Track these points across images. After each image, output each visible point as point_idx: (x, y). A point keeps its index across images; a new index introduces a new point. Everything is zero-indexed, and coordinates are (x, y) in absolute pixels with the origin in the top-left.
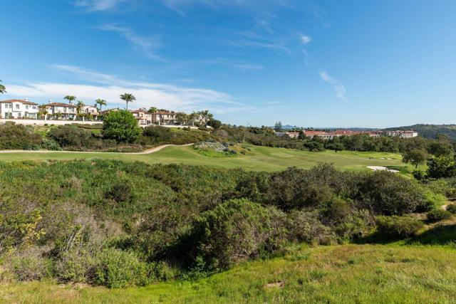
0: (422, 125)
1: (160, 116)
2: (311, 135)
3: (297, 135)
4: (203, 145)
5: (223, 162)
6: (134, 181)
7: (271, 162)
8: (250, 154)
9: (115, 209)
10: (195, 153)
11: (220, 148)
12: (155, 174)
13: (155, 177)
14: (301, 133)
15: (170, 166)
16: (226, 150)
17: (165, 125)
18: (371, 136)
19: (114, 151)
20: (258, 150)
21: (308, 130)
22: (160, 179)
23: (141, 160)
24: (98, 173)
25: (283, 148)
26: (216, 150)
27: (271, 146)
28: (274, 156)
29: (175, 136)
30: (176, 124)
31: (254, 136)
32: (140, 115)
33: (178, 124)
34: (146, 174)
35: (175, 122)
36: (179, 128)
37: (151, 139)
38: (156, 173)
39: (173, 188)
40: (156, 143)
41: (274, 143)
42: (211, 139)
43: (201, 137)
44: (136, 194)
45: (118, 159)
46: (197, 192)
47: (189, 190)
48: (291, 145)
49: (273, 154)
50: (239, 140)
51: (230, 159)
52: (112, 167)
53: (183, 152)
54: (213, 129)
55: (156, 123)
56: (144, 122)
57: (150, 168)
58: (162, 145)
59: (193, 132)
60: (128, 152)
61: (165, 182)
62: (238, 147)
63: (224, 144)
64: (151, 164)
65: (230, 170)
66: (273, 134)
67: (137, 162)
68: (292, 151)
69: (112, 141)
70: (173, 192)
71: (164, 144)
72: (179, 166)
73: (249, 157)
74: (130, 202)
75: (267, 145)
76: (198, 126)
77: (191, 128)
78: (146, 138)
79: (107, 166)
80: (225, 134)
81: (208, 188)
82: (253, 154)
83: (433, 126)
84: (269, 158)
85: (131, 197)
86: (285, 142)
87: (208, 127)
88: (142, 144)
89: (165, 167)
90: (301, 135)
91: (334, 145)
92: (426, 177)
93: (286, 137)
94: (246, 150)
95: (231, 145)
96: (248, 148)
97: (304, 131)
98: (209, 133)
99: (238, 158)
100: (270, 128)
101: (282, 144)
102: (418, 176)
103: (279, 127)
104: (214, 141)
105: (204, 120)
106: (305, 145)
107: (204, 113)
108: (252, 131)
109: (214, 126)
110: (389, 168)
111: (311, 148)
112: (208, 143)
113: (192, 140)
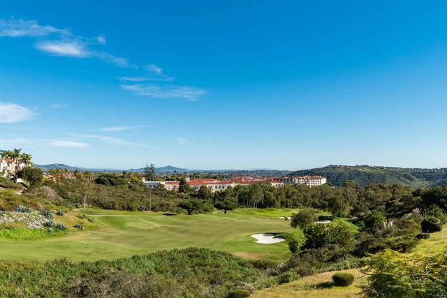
2: (195, 185)
3: (178, 186)
4: (6, 218)
7: (122, 239)
8: (90, 228)
11: (38, 221)
14: (182, 182)
16: (47, 225)
18: (274, 185)
20: (106, 219)
25: (150, 212)
26: (31, 225)
27: (130, 209)
31: (105, 193)
41: (135, 205)
42: (21, 206)
48: (161, 205)
49: (129, 224)
50: (77, 202)
54: (28, 184)
62: (71, 216)
63: (46, 215)
66: (141, 185)
68: (159, 216)
73: (87, 234)
75: (123, 208)
80: (51, 192)
82: (96, 228)
84: (121, 232)
86: (156, 200)
87: (19, 180)
90: (183, 186)
91: (221, 202)
92: (302, 248)
93: (159, 190)
94: (85, 221)
95: (59, 214)
96: (91, 216)
97: (188, 180)
98: (19, 193)
99: (69, 238)
100: (136, 175)
101: (148, 204)
102: (293, 249)
103: (150, 173)
104: (27, 211)
105: (12, 168)
106: (181, 205)
107: (12, 156)
108: (104, 179)
109: (29, 179)
110: (276, 235)
111: (189, 209)
112: (15, 214)
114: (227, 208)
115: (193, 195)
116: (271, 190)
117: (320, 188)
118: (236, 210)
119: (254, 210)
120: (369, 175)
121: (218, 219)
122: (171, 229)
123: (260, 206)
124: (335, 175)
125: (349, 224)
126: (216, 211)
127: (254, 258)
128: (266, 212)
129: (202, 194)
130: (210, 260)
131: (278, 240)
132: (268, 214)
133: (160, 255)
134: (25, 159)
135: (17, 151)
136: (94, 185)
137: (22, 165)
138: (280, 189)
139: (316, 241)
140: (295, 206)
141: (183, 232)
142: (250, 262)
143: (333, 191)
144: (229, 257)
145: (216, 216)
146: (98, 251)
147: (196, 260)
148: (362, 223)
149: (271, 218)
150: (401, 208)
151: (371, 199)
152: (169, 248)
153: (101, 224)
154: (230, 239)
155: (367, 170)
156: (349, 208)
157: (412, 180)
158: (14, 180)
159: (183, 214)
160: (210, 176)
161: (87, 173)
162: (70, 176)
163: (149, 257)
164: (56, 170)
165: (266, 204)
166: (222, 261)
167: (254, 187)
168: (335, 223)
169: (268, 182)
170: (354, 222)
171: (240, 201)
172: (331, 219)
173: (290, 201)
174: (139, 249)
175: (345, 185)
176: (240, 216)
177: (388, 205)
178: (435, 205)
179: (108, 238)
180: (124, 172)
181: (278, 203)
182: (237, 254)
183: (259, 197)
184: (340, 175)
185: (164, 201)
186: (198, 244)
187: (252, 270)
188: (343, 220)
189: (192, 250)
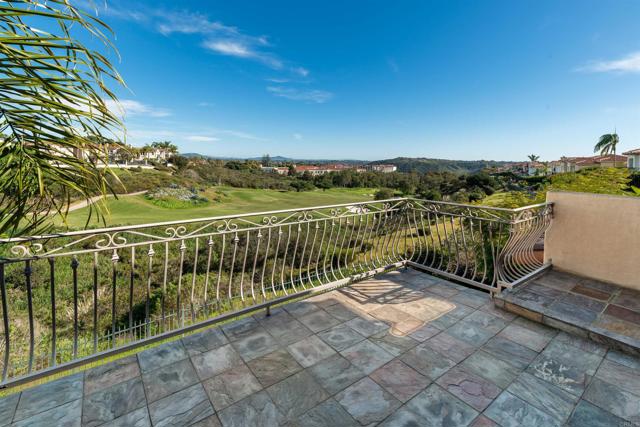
0: (402, 159)
2: (301, 171)
3: (287, 171)
4: (162, 193)
5: (189, 215)
7: (250, 209)
8: (226, 201)
9: (18, 301)
10: (148, 205)
11: (186, 196)
12: (85, 242)
13: (86, 246)
14: (291, 168)
16: (194, 198)
17: (100, 165)
18: (358, 171)
20: (236, 194)
21: (300, 163)
23: (58, 223)
25: (269, 190)
26: (181, 198)
27: (254, 187)
28: (255, 201)
30: (117, 162)
31: (234, 175)
33: (121, 162)
35: (117, 159)
36: (122, 169)
41: (257, 184)
42: (173, 184)
43: (158, 181)
47: (140, 258)
48: (277, 185)
49: (255, 198)
50: (214, 182)
51: (198, 209)
53: (130, 205)
54: (176, 168)
58: (93, 196)
59: (145, 174)
61: (104, 252)
62: (211, 192)
63: (192, 191)
66: (260, 169)
68: (276, 192)
71: (98, 195)
73: (224, 205)
74: (46, 288)
75: (249, 187)
76: (153, 164)
77: (143, 167)
80: (194, 174)
82: (230, 201)
83: (410, 159)
84: (249, 204)
85: (46, 281)
86: (271, 181)
87: (169, 165)
90: (291, 171)
91: (320, 183)
93: (274, 174)
94: (222, 196)
95: (202, 190)
96: (225, 192)
97: (295, 166)
98: (170, 174)
99: (210, 208)
100: (256, 162)
101: (266, 184)
103: (266, 161)
104: (178, 187)
105: (163, 156)
106: (291, 185)
107: (164, 146)
108: (233, 165)
109: (178, 164)
111: (298, 188)
112: (169, 190)
113: (145, 185)
114: (325, 187)
115: (299, 178)
116: (357, 174)
117: (392, 173)
118: (332, 189)
119: (345, 189)
120: (427, 165)
121: (319, 195)
122: (287, 202)
123: (349, 186)
124: (403, 164)
126: (317, 189)
128: (353, 191)
129: (306, 177)
132: (356, 192)
134: (173, 149)
135: (167, 144)
136: (226, 170)
137: (170, 154)
138: (363, 174)
140: (374, 186)
143: (402, 176)
145: (317, 192)
149: (357, 195)
150: (451, 188)
151: (430, 183)
153: (234, 198)
155: (425, 161)
156: (414, 188)
157: (456, 168)
158: (165, 164)
159: (293, 192)
160: (311, 163)
161: (218, 160)
162: (204, 162)
164: (195, 158)
165: (353, 185)
167: (344, 172)
169: (355, 169)
171: (334, 183)
172: (402, 196)
173: (370, 183)
175: (410, 172)
176: (334, 192)
177: (442, 186)
178: (475, 186)
180: (247, 160)
181: (362, 184)
183: (348, 180)
184: (405, 165)
185: (278, 181)
188: (411, 196)
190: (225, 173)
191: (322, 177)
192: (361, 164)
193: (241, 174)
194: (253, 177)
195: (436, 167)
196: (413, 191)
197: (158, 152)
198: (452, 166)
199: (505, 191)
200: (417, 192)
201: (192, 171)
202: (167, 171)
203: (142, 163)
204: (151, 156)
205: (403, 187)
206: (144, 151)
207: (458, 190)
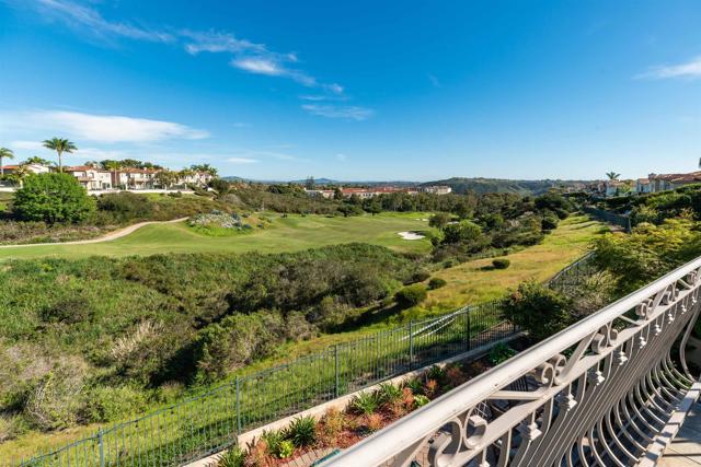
0: (457, 179)
1: (128, 175)
2: (347, 194)
3: (333, 194)
4: (204, 220)
5: (233, 243)
6: (92, 290)
7: (296, 236)
8: (270, 227)
9: (65, 335)
10: (191, 232)
11: (229, 222)
12: (128, 273)
13: (129, 278)
14: (337, 191)
15: (152, 258)
16: (236, 225)
17: (138, 190)
18: (410, 193)
19: (44, 241)
20: (281, 219)
21: (346, 186)
22: (137, 280)
23: (100, 253)
24: (21, 284)
25: (315, 215)
26: (223, 225)
27: (298, 212)
28: (301, 228)
29: (157, 208)
30: (156, 187)
31: (277, 200)
32: (89, 175)
33: (160, 187)
34: (112, 274)
35: (155, 184)
36: (162, 194)
37: (115, 216)
38: (128, 271)
39: (160, 291)
40: (124, 221)
41: (303, 209)
42: (215, 210)
43: (199, 207)
44: (98, 307)
45: (55, 256)
46: (196, 291)
47: (184, 289)
48: (323, 210)
49: (300, 225)
50: (257, 207)
51: (242, 237)
52: (47, 271)
53: (172, 232)
54: (217, 192)
55: (121, 187)
56: (98, 185)
57: (119, 264)
58: (134, 223)
59: (186, 200)
60: (73, 240)
61: (147, 283)
62: (254, 218)
63: (235, 217)
64: (119, 257)
65: (242, 255)
66: (304, 193)
67: (94, 258)
68: (322, 218)
69: (37, 224)
70: (161, 296)
71: (139, 222)
72: (166, 257)
73: (269, 232)
74: (91, 322)
75: (293, 212)
76: (193, 189)
77: (183, 192)
78: (104, 214)
79: (36, 270)
80: (236, 199)
81: (213, 283)
82: (274, 227)
83: (466, 179)
84: (294, 231)
85: (92, 314)
86: (316, 205)
87: (210, 189)
88: (98, 224)
89: (145, 260)
90: (338, 194)
91: (369, 207)
92: (442, 243)
93: (319, 198)
94: (266, 222)
95: (244, 216)
96: (270, 218)
97: (341, 189)
98: (211, 199)
99: (254, 235)
100: (299, 185)
101: (312, 208)
102: (434, 243)
103: (310, 184)
104: (220, 213)
105: (203, 180)
106: (339, 209)
107: (204, 169)
108: (276, 189)
109: (218, 188)
110: (417, 233)
111: (345, 212)
112: (211, 216)
113: (185, 211)
114: (374, 212)
115: (346, 202)
116: (408, 197)
117: (447, 195)
118: (382, 213)
119: (395, 213)
120: (484, 186)
121: (368, 220)
122: (334, 228)
123: (400, 210)
124: (459, 186)
125: (473, 224)
126: (365, 214)
127: (404, 251)
128: (405, 215)
129: (353, 201)
130: (370, 252)
131: (420, 237)
132: (407, 216)
133: (330, 248)
134: (213, 172)
135: (206, 166)
136: (269, 193)
138: (415, 197)
139: (452, 237)
140: (427, 210)
141: (343, 230)
142: (401, 254)
143: (457, 199)
144: (384, 250)
145: (365, 217)
146: (279, 245)
147: (358, 252)
148: (485, 223)
149: (409, 220)
150: (514, 211)
151: (489, 205)
152: (336, 243)
153: (279, 225)
154: (381, 236)
155: (482, 181)
156: (472, 212)
157: (518, 189)
158: (206, 188)
159: (340, 218)
160: (357, 186)
161: (260, 184)
162: (246, 186)
163: (321, 250)
164: (236, 181)
165: (405, 208)
166: (379, 252)
167: (395, 195)
168: (463, 222)
169: (406, 191)
170: (476, 223)
171: (384, 206)
172: (459, 220)
173: (423, 206)
174: (312, 243)
175: (466, 194)
176: (386, 218)
177: (504, 209)
178: (546, 209)
179: (285, 235)
180: (289, 183)
181: (414, 208)
182: (389, 248)
183: (399, 203)
185: (323, 206)
186: (359, 239)
187: (403, 260)
188: (468, 221)
189: (354, 244)
190: (268, 198)
191: (370, 201)
192: (413, 186)
193: (285, 199)
194: (297, 202)
195: (496, 188)
196: (471, 215)
197: (197, 176)
198: (513, 186)
199: (580, 214)
200: (475, 216)
201: (234, 196)
202: (207, 195)
203: (182, 187)
204: (190, 180)
205: (460, 210)
206: (183, 174)
207: (522, 213)
